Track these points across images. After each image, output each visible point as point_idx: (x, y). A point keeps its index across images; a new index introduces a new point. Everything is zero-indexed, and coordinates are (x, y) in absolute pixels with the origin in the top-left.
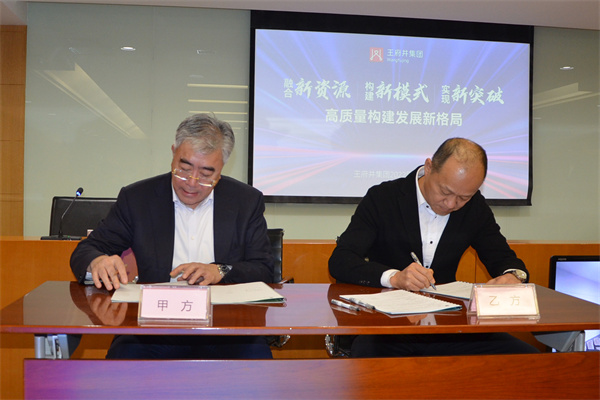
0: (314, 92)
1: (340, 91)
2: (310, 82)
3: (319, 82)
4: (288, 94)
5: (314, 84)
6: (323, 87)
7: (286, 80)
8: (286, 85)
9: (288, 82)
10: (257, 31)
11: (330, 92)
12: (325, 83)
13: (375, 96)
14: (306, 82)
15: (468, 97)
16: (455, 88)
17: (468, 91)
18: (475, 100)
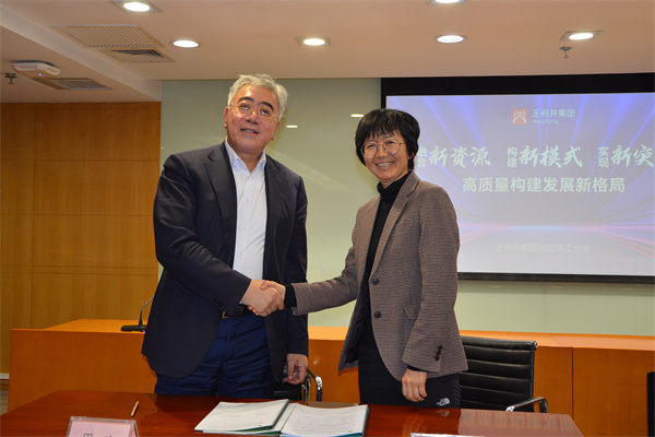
0: (450, 160)
1: (479, 158)
2: (445, 150)
3: (455, 150)
5: (450, 152)
6: (459, 154)
10: (388, 98)
11: (467, 160)
12: (462, 150)
13: (518, 162)
14: (441, 149)
15: (632, 158)
16: (616, 148)
17: (632, 151)
18: (641, 162)
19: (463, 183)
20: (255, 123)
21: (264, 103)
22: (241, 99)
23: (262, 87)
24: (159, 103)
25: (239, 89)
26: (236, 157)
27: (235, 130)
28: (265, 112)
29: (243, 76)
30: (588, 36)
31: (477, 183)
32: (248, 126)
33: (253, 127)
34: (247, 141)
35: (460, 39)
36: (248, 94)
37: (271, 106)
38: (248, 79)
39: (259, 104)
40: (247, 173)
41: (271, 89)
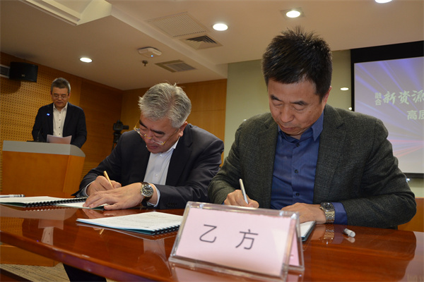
0: (398, 100)
1: (418, 98)
2: (394, 94)
3: (401, 93)
4: (378, 102)
5: (397, 95)
6: (404, 97)
7: (377, 94)
8: (376, 97)
9: (378, 95)
10: (355, 64)
11: (410, 99)
12: (406, 93)
14: (391, 93)
19: (408, 114)
31: (418, 114)
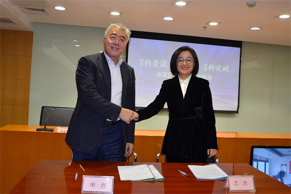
15: (215, 69)
16: (210, 64)
17: (215, 66)
18: (217, 70)
20: (118, 45)
21: (122, 36)
22: (112, 34)
23: (121, 29)
24: (32, 32)
25: (110, 30)
26: (109, 59)
27: (109, 48)
28: (122, 40)
29: (112, 24)
30: (216, 24)
32: (115, 46)
33: (117, 47)
34: (114, 53)
35: (172, 19)
36: (115, 32)
37: (124, 38)
38: (114, 26)
39: (120, 36)
40: (114, 66)
41: (124, 30)
